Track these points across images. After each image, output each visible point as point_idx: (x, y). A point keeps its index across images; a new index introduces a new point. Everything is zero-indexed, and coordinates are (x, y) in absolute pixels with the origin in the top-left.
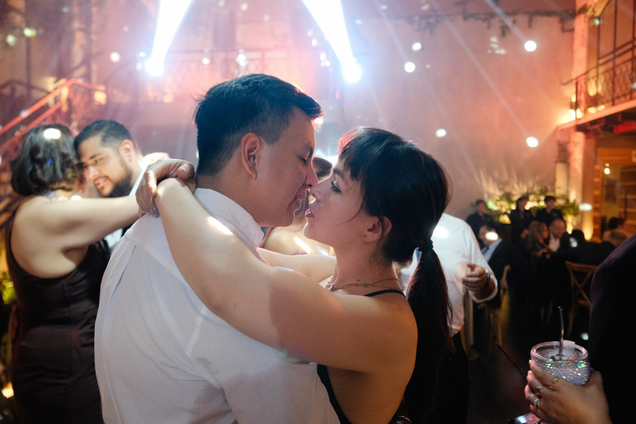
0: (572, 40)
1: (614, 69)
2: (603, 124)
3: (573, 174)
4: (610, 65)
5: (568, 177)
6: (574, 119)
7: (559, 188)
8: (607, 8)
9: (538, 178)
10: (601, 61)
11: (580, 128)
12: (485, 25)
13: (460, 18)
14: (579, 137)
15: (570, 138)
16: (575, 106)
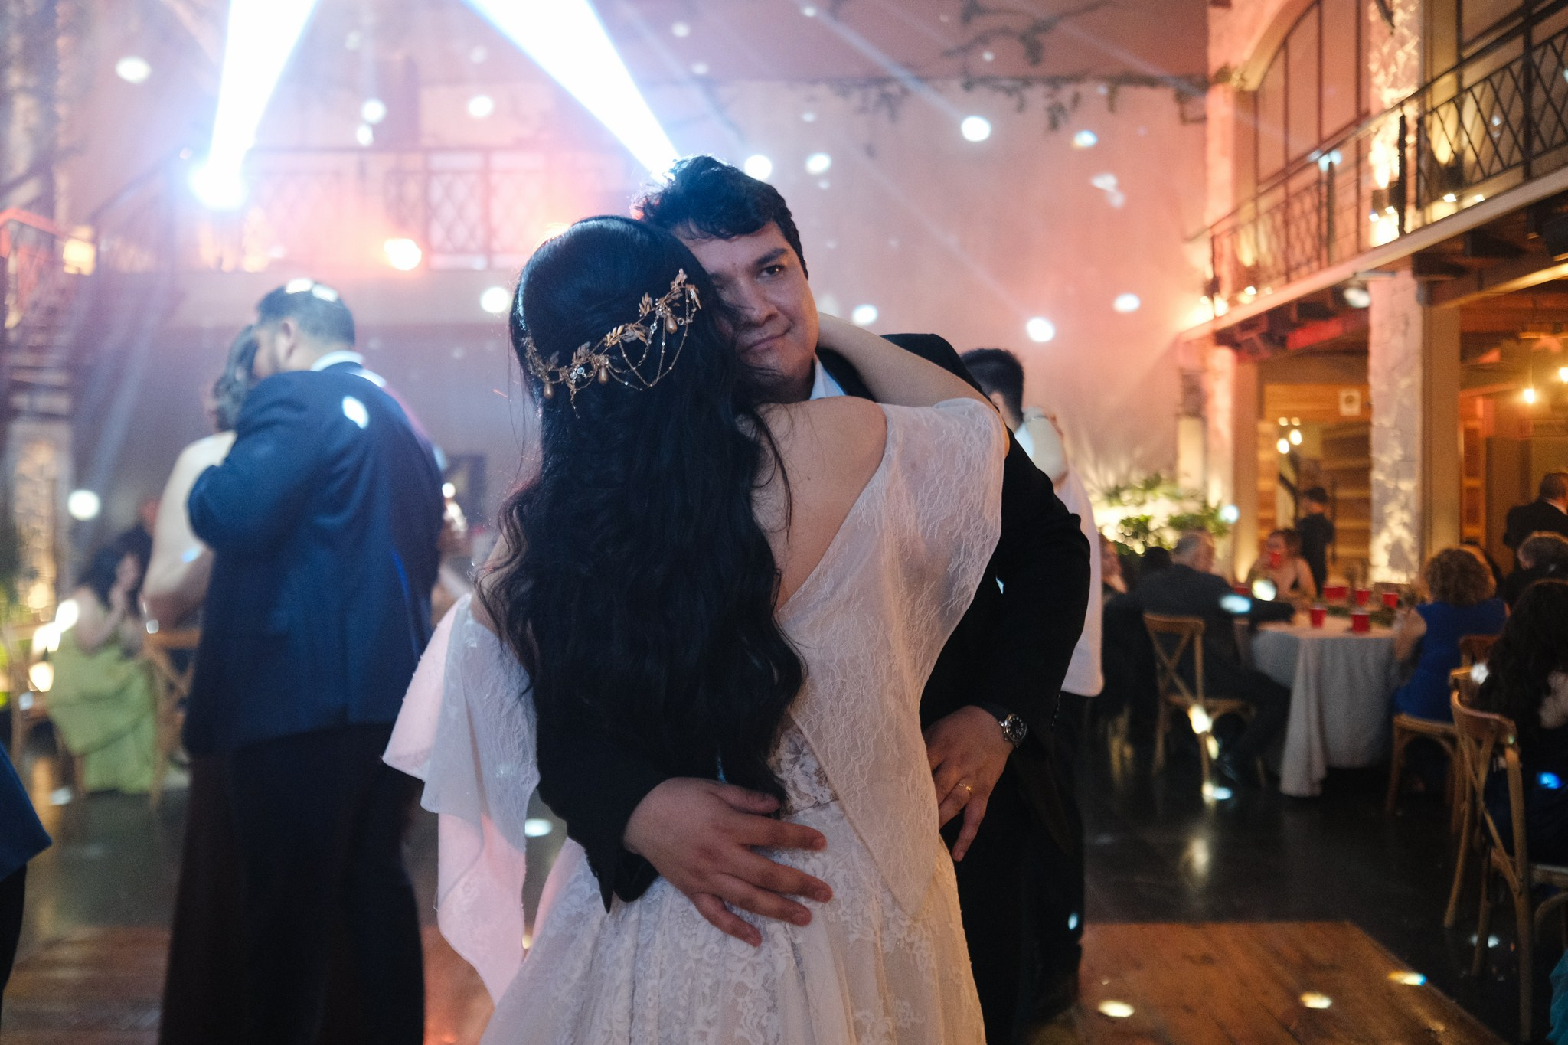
0: (1204, 142)
1: (1287, 203)
2: (1264, 327)
3: (1214, 444)
4: (1279, 194)
5: (1206, 450)
6: (1211, 317)
7: (1187, 475)
8: (1271, 73)
9: (1139, 452)
10: (1262, 189)
11: (1223, 337)
12: (1014, 101)
13: (956, 84)
14: (1223, 358)
15: (1203, 359)
16: (1212, 288)
